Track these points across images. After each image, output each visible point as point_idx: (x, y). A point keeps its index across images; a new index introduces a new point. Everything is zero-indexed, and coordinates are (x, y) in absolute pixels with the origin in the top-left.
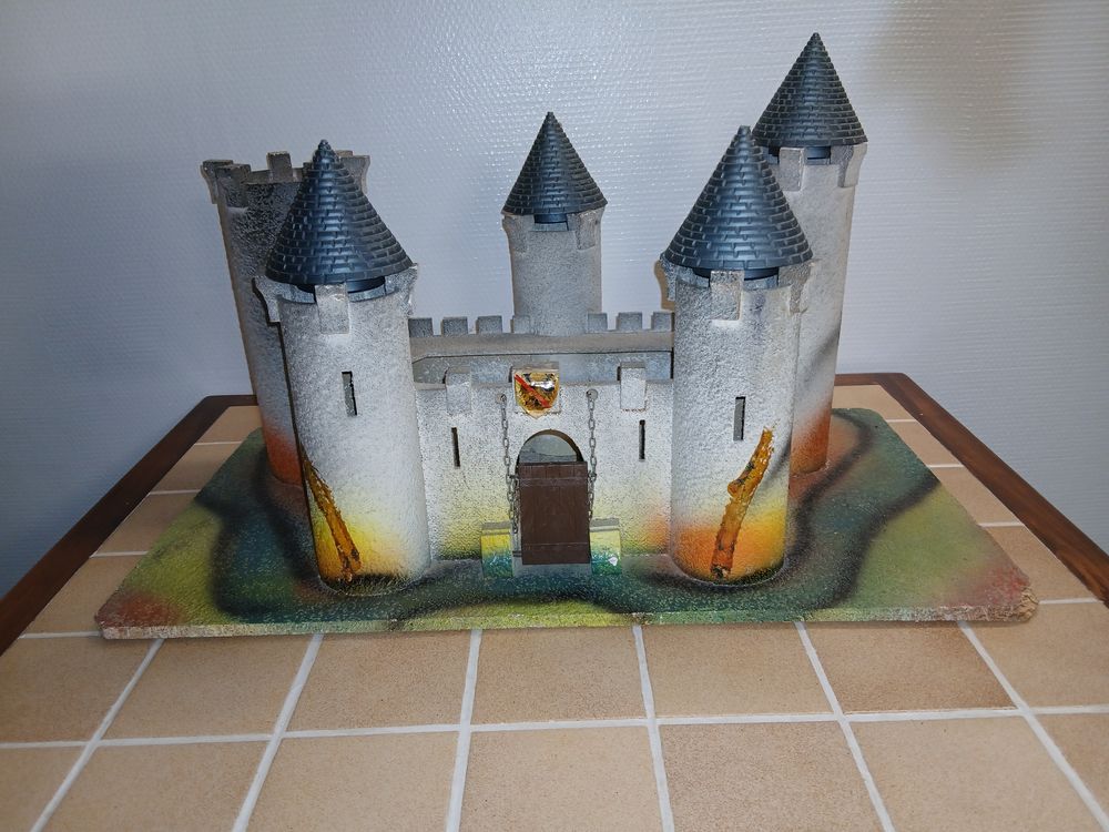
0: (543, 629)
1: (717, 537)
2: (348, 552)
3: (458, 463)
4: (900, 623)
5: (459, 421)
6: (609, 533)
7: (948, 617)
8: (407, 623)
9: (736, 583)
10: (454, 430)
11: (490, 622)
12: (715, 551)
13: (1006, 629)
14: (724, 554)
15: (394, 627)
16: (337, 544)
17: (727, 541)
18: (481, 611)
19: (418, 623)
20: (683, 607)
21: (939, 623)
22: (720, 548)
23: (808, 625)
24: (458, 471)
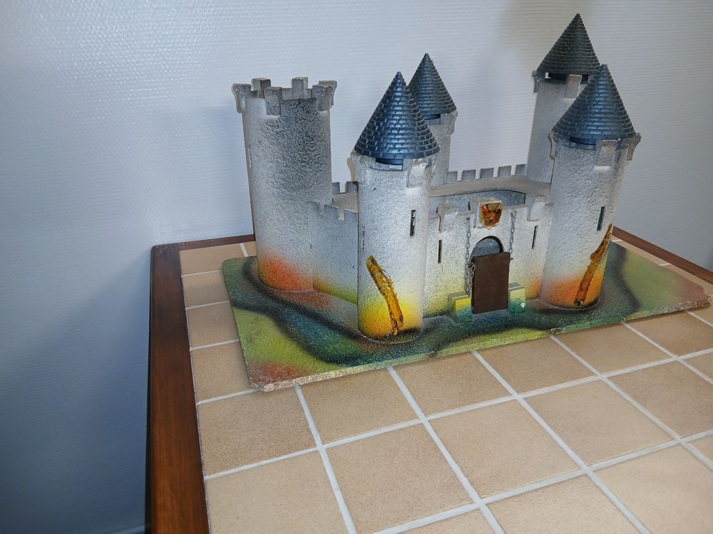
0: (507, 345)
1: (581, 284)
2: (397, 317)
3: (439, 261)
4: (664, 315)
5: (444, 236)
6: (520, 290)
7: (682, 309)
8: (439, 352)
9: (586, 307)
10: (440, 242)
11: (482, 345)
12: (578, 292)
13: (704, 310)
14: (582, 293)
15: (433, 356)
16: (391, 314)
17: (585, 286)
18: (475, 339)
19: (444, 352)
20: (571, 323)
21: (679, 312)
22: (581, 290)
23: (628, 322)
24: (439, 265)
